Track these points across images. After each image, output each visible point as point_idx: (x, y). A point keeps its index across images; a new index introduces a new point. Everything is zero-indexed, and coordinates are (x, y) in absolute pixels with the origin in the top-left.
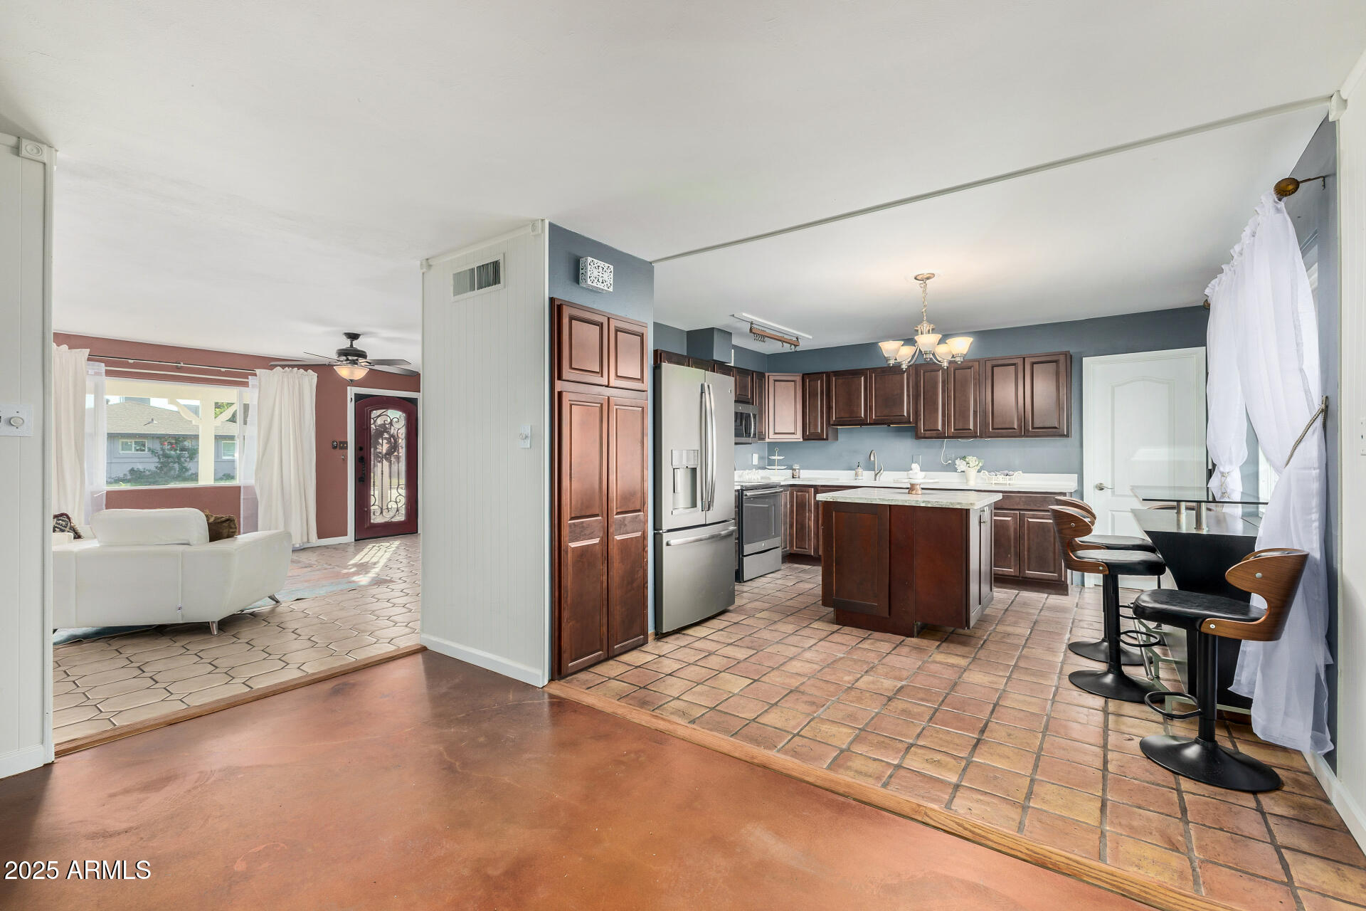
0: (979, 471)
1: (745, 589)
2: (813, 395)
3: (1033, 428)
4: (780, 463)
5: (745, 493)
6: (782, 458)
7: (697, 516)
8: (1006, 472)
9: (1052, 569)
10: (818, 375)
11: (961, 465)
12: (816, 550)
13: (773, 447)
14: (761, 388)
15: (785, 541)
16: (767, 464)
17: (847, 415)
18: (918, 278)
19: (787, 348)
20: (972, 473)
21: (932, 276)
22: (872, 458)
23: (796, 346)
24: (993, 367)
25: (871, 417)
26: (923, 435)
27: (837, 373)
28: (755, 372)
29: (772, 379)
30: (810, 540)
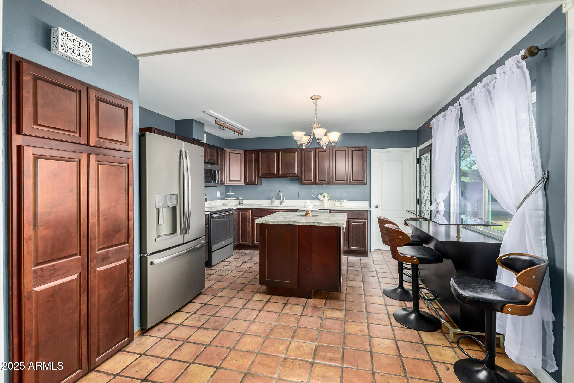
0: (328, 200)
1: (213, 272)
2: (250, 161)
3: (353, 180)
4: (232, 196)
5: (212, 215)
6: (233, 194)
7: (178, 239)
8: (340, 200)
9: (362, 246)
10: (253, 151)
11: (321, 197)
12: (252, 241)
13: (229, 188)
14: (222, 156)
15: (235, 239)
16: (225, 196)
17: (267, 172)
18: (313, 98)
19: (236, 136)
20: (326, 201)
21: (319, 98)
22: (280, 194)
23: (241, 134)
24: (336, 151)
25: (279, 174)
26: (304, 183)
27: (263, 151)
28: (219, 147)
29: (228, 152)
30: (249, 237)
